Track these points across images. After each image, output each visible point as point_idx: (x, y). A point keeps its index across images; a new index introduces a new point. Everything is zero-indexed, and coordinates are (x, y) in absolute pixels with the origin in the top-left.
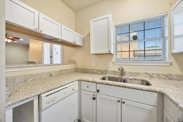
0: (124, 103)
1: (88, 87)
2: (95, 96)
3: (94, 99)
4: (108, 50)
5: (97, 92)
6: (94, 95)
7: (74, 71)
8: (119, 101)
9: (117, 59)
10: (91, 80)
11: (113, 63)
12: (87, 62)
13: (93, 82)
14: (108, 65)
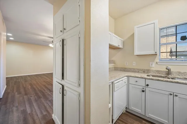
0: (176, 96)
1: (137, 82)
2: (144, 90)
3: (143, 91)
4: (153, 51)
5: (146, 86)
6: (143, 88)
7: (114, 70)
8: (171, 94)
9: (161, 60)
10: (140, 76)
11: (157, 63)
12: (127, 62)
13: (143, 78)
14: (150, 65)
